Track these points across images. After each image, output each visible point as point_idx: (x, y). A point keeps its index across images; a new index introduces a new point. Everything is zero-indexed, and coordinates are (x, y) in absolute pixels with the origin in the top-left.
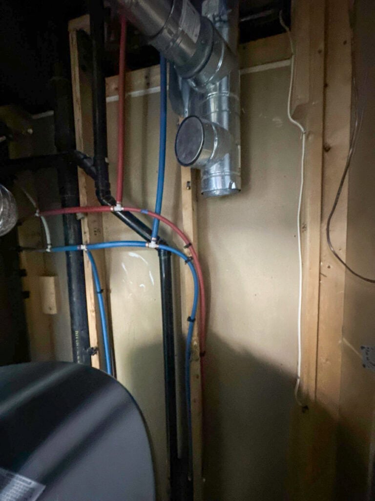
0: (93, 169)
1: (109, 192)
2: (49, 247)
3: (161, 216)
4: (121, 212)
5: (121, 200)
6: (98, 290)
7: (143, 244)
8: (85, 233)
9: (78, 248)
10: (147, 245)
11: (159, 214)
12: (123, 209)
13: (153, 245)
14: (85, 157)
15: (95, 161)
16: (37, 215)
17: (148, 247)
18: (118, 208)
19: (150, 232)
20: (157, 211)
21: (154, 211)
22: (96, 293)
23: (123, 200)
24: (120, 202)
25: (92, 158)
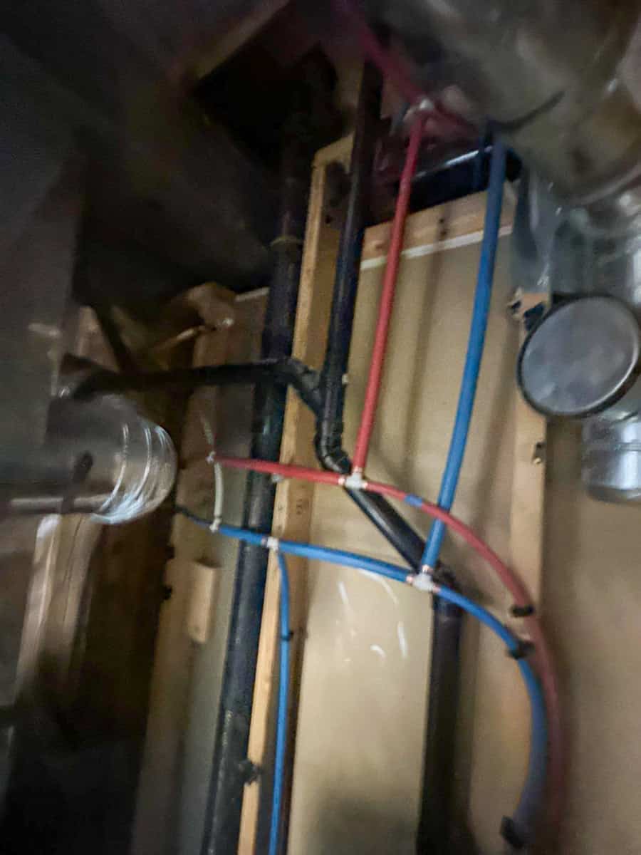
0: (317, 394)
1: (338, 442)
2: (217, 521)
3: (452, 518)
4: (362, 490)
5: (363, 465)
6: (285, 633)
7: (400, 575)
8: (281, 509)
9: (263, 541)
10: (409, 579)
11: (446, 510)
12: (365, 485)
13: (423, 582)
14: (307, 371)
15: (323, 378)
16: (210, 459)
17: (411, 585)
18: (355, 481)
19: (420, 547)
20: (444, 503)
21: (435, 502)
22: (279, 638)
23: (369, 465)
24: (360, 470)
25: (319, 372)
